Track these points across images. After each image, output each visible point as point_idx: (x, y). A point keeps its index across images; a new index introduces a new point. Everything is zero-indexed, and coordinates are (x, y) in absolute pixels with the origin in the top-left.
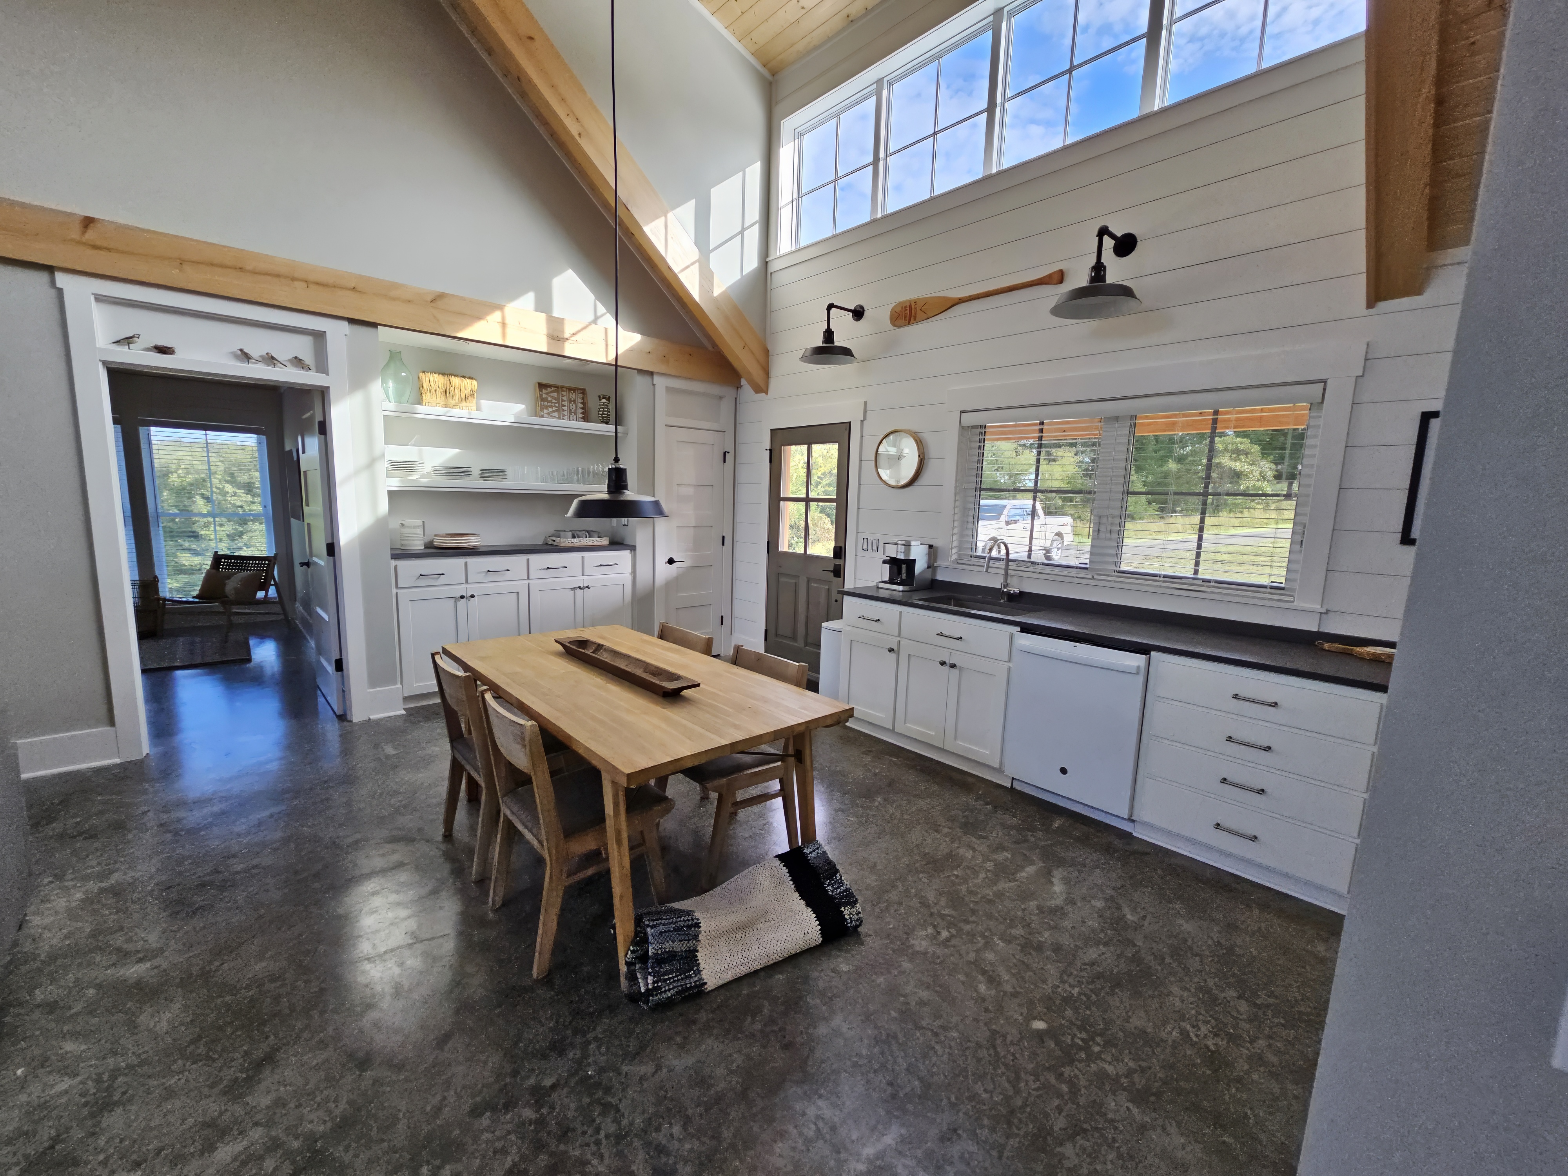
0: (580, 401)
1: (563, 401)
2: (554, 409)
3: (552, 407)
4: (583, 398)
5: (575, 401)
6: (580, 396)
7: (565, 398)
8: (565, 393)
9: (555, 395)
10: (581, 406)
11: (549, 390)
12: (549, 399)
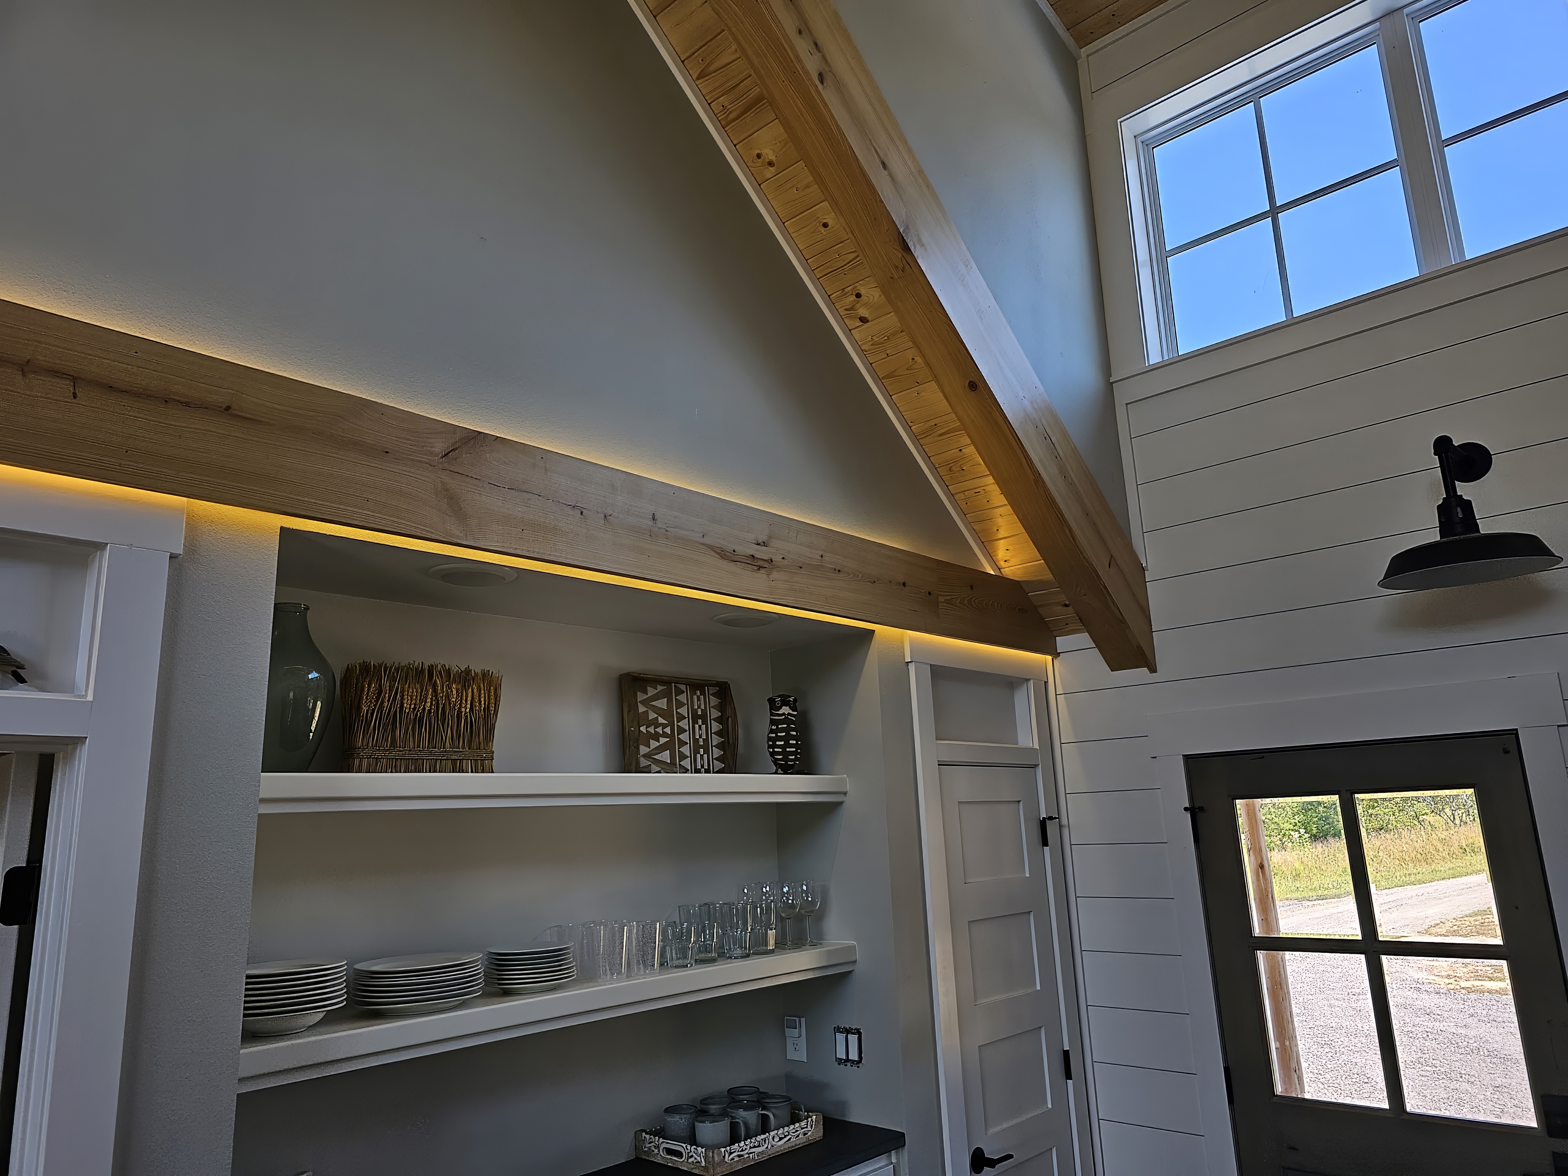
0: (715, 714)
1: (681, 718)
2: (663, 740)
3: (656, 736)
4: (721, 708)
5: (704, 717)
6: (714, 701)
7: (683, 711)
8: (683, 698)
9: (662, 703)
10: (715, 726)
11: (651, 692)
12: (652, 715)
